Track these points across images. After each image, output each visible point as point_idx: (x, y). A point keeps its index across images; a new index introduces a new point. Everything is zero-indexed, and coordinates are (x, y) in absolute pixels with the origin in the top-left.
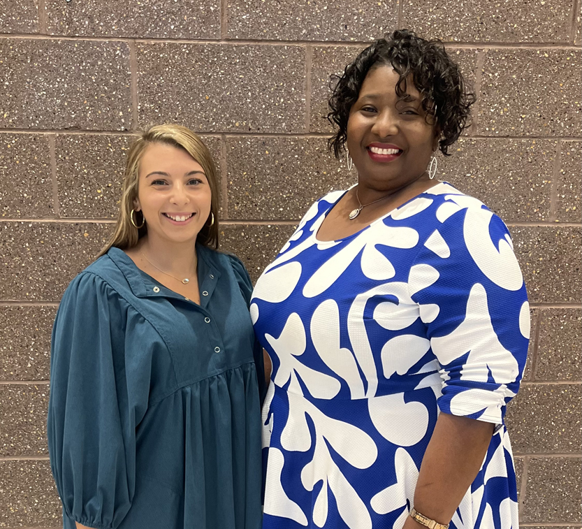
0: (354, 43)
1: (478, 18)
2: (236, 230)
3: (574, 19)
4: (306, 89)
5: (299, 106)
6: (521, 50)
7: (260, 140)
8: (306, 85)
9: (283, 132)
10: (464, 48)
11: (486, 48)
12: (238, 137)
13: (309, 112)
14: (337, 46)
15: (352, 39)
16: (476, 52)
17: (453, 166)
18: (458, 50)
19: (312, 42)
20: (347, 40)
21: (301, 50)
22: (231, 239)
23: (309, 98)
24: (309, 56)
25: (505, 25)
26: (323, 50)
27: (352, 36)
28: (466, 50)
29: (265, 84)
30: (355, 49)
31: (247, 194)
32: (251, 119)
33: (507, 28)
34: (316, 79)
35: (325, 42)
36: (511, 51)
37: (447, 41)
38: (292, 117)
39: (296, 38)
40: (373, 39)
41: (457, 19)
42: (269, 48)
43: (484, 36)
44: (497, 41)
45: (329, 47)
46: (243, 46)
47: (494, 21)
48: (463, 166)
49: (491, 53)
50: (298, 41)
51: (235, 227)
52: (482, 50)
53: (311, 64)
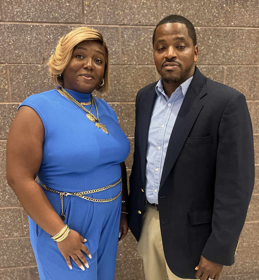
1: (38, 11)
6: (61, 26)
11: (44, 25)
16: (40, 26)
18: (31, 25)
25: (52, 14)
28: (35, 25)
36: (56, 26)
37: (25, 21)
41: (29, 11)
43: (42, 19)
44: (49, 21)
47: (46, 12)
49: (47, 27)
52: (42, 25)
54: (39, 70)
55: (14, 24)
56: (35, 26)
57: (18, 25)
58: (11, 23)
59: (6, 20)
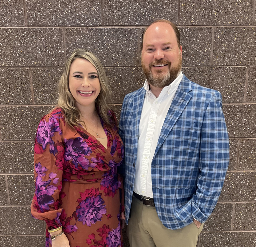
0: (83, 26)
1: (137, 14)
2: (38, 108)
3: (179, 14)
4: (64, 47)
5: (61, 55)
7: (46, 70)
8: (64, 45)
9: (56, 66)
10: (132, 28)
12: (36, 68)
13: (66, 57)
14: (76, 28)
15: (82, 25)
16: (137, 29)
17: (131, 79)
18: (129, 28)
19: (65, 26)
20: (80, 25)
21: (60, 30)
22: (37, 113)
23: (66, 51)
24: (64, 32)
25: (149, 17)
26: (70, 30)
27: (82, 23)
29: (46, 45)
30: (84, 29)
31: (42, 93)
32: (41, 60)
33: (149, 18)
34: (68, 42)
35: (71, 26)
37: (124, 25)
38: (59, 59)
39: (58, 25)
40: (91, 24)
41: (127, 15)
42: (46, 29)
43: (140, 22)
44: (145, 24)
45: (72, 28)
46: (35, 29)
47: (143, 16)
48: (135, 80)
50: (59, 26)
51: (38, 107)
52: (139, 28)
53: (65, 36)
54: (132, 72)
55: (113, 28)
56: (132, 29)
57: (116, 29)
58: (110, 27)
59: (107, 24)
